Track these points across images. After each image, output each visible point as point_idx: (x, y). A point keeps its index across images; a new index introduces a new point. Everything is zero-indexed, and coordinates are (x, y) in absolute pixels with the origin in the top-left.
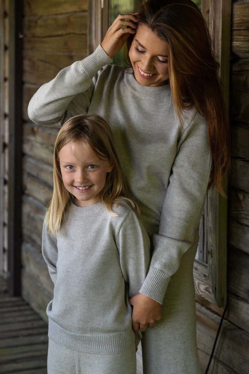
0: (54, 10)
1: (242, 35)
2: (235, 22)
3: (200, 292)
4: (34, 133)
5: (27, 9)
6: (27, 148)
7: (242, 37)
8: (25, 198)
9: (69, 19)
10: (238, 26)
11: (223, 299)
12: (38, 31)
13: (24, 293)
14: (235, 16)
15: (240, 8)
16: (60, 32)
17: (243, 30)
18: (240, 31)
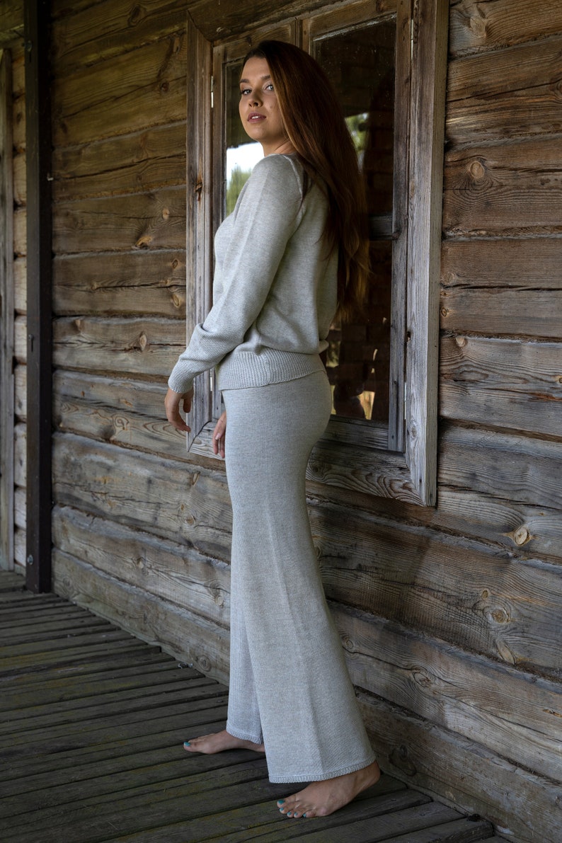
0: (114, 128)
1: (465, 107)
2: (453, 89)
3: (393, 494)
4: (75, 329)
5: (60, 135)
6: (61, 357)
7: (464, 110)
8: (58, 436)
9: (145, 138)
10: (457, 95)
11: (431, 496)
12: (84, 167)
13: (58, 585)
14: (452, 81)
15: (461, 68)
16: (128, 161)
17: (467, 98)
18: (461, 101)
